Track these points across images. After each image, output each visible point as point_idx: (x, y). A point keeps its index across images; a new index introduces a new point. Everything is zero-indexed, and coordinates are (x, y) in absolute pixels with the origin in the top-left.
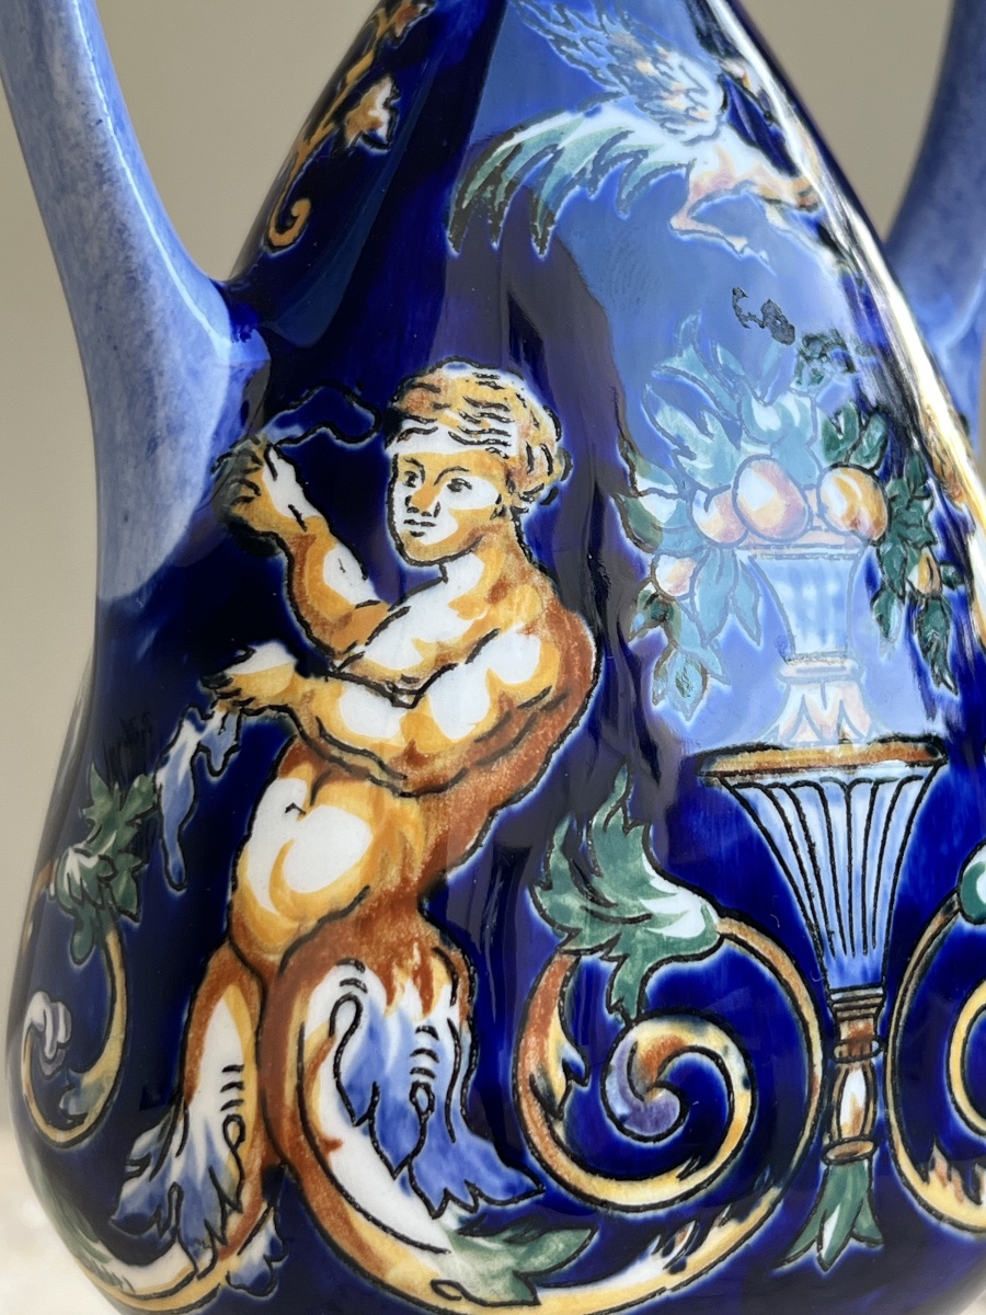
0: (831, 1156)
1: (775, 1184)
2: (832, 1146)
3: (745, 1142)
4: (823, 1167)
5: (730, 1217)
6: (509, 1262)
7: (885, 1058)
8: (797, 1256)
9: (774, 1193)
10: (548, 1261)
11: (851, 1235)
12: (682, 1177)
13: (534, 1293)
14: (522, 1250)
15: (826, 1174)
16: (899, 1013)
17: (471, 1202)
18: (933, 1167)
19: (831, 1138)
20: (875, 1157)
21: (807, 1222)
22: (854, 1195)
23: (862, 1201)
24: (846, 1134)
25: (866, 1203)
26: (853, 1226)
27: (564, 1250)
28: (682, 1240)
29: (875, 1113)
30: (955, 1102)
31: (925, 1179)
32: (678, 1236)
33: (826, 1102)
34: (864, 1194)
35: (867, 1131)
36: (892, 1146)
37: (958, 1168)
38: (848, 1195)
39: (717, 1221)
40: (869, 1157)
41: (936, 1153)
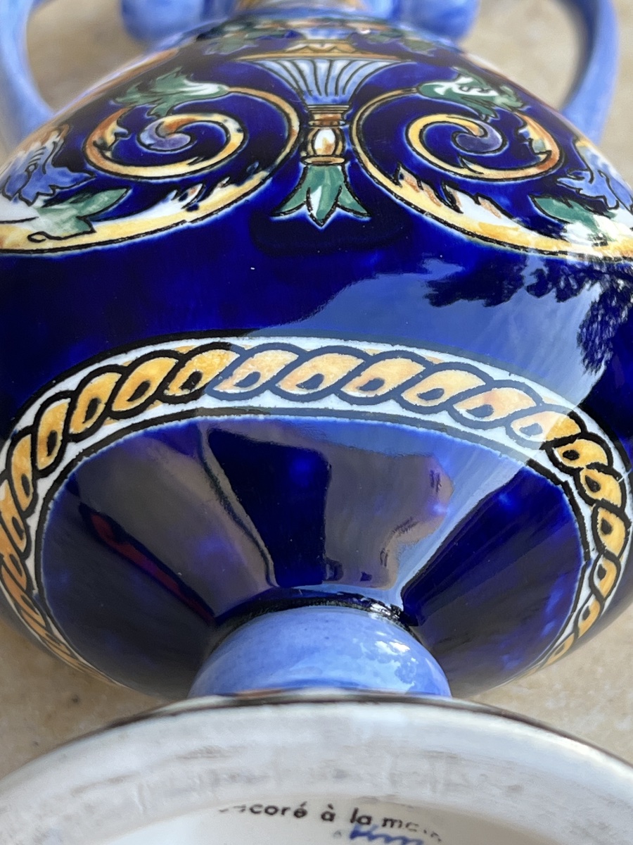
0: (309, 161)
1: (264, 169)
2: (308, 156)
3: (239, 151)
4: (302, 166)
5: (229, 183)
6: (74, 212)
7: (351, 128)
8: (290, 211)
9: (263, 174)
10: (98, 207)
11: (336, 205)
12: (190, 164)
13: (90, 226)
14: (81, 205)
15: (305, 169)
16: (362, 114)
17: (51, 192)
18: (402, 177)
19: (308, 154)
20: (347, 165)
21: (295, 191)
22: (333, 182)
23: (341, 187)
24: (319, 153)
25: (344, 188)
26: (337, 199)
27: (108, 201)
28: (193, 193)
29: (344, 147)
30: (414, 150)
31: (397, 183)
32: (189, 191)
33: (302, 140)
34: (341, 182)
35: (338, 152)
36: (361, 161)
37: (427, 183)
38: (328, 181)
39: (219, 185)
40: (342, 165)
41: (402, 170)
